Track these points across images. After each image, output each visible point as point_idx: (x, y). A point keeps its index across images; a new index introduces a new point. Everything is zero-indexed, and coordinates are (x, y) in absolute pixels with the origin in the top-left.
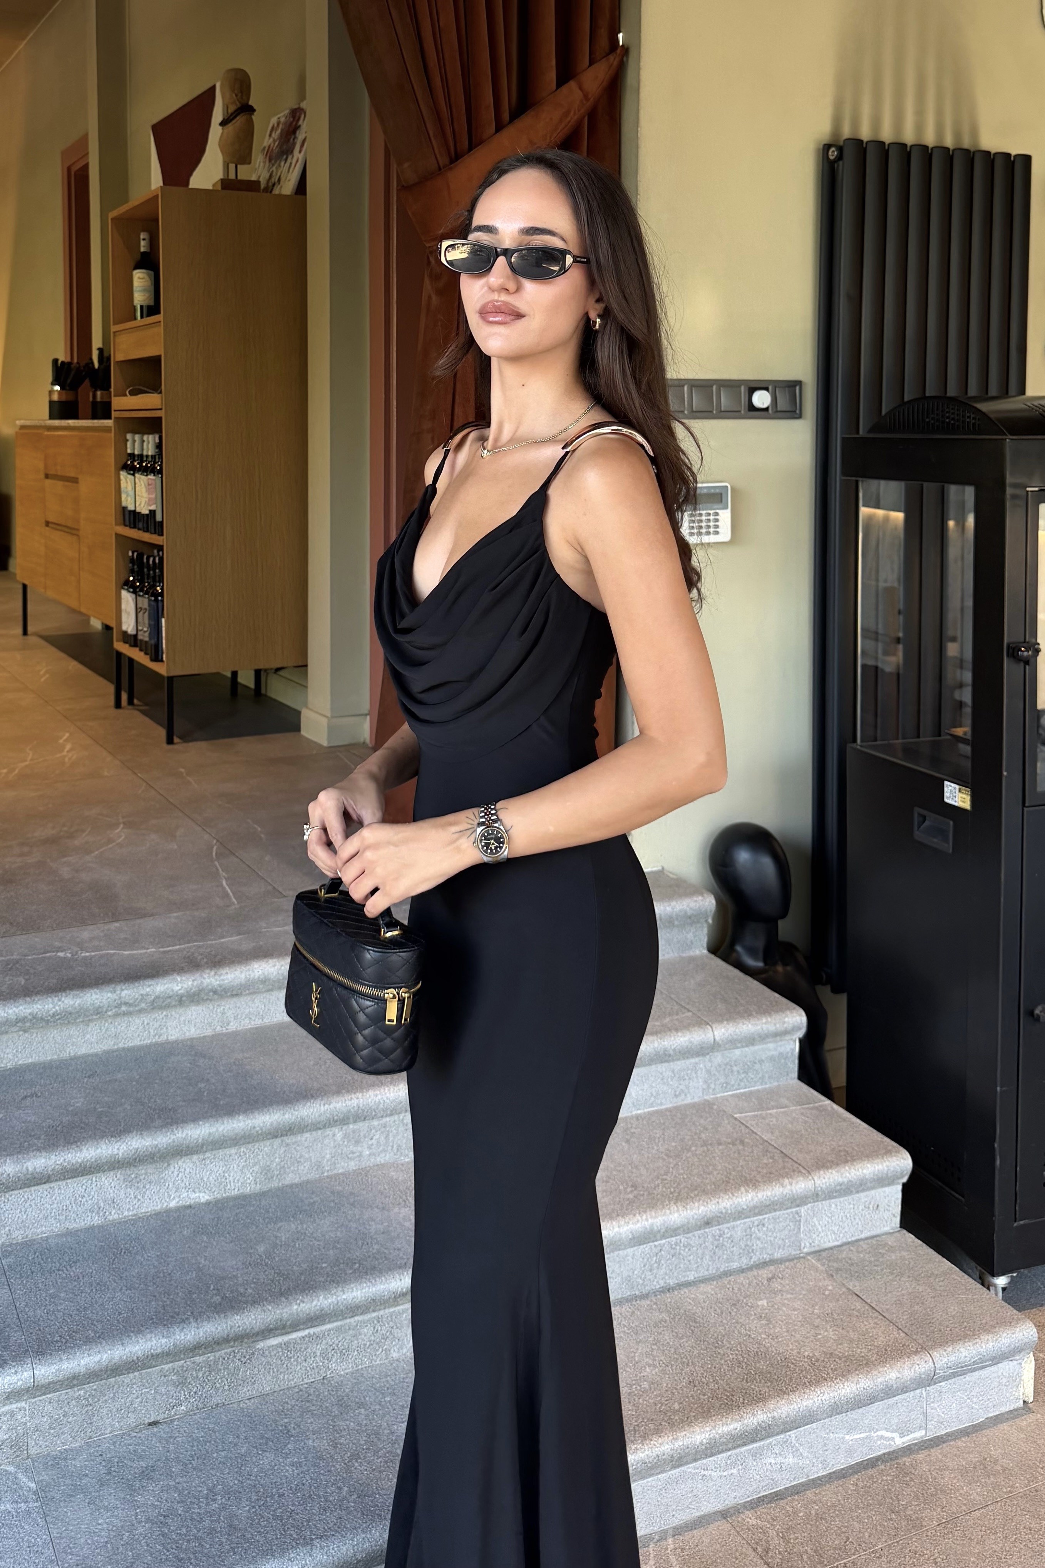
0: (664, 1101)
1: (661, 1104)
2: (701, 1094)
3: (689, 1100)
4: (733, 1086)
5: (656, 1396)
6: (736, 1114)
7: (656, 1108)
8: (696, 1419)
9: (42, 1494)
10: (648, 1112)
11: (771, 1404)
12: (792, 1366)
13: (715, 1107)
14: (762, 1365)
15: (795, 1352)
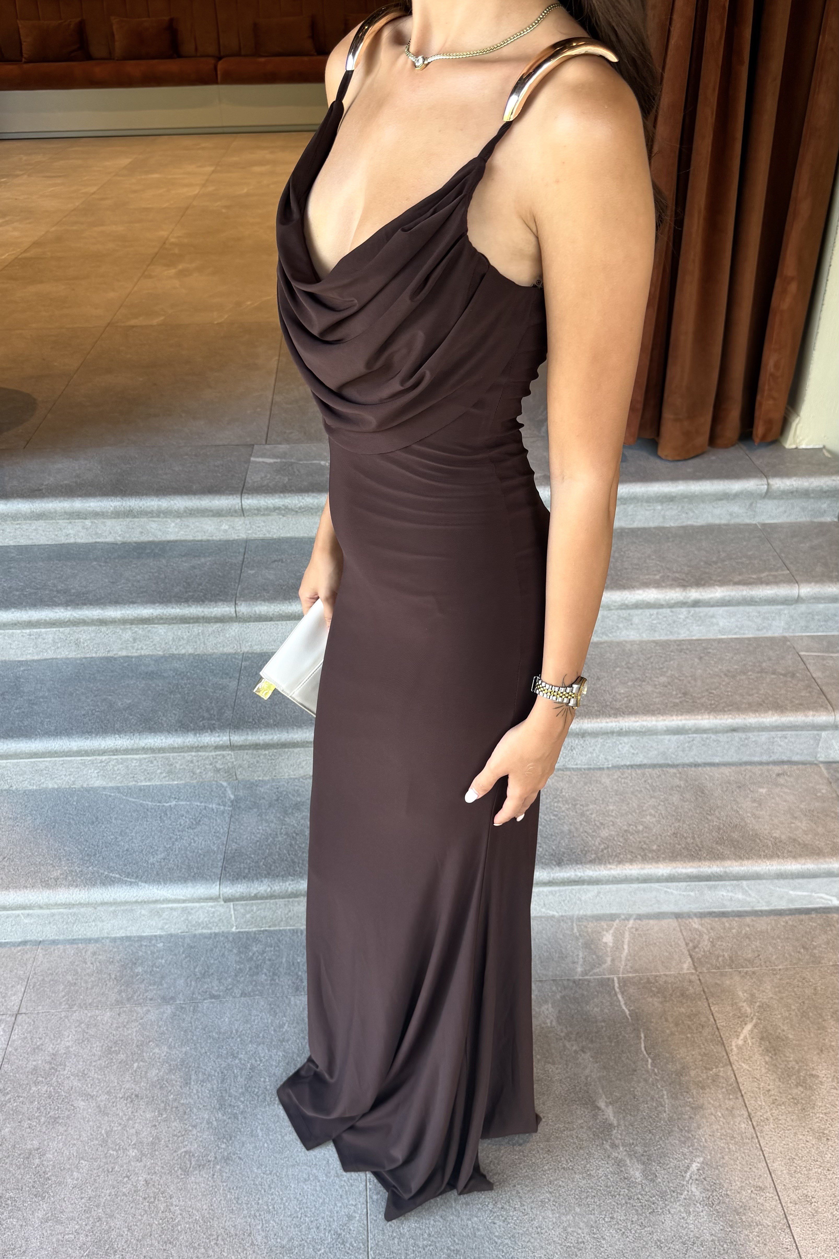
0: (747, 632)
1: (744, 634)
2: (781, 631)
3: (769, 634)
4: (812, 629)
5: (644, 837)
6: (802, 651)
7: (738, 636)
8: (664, 859)
9: (235, 803)
10: (731, 639)
11: (728, 863)
12: (758, 841)
13: (788, 643)
14: (735, 835)
15: (766, 832)
